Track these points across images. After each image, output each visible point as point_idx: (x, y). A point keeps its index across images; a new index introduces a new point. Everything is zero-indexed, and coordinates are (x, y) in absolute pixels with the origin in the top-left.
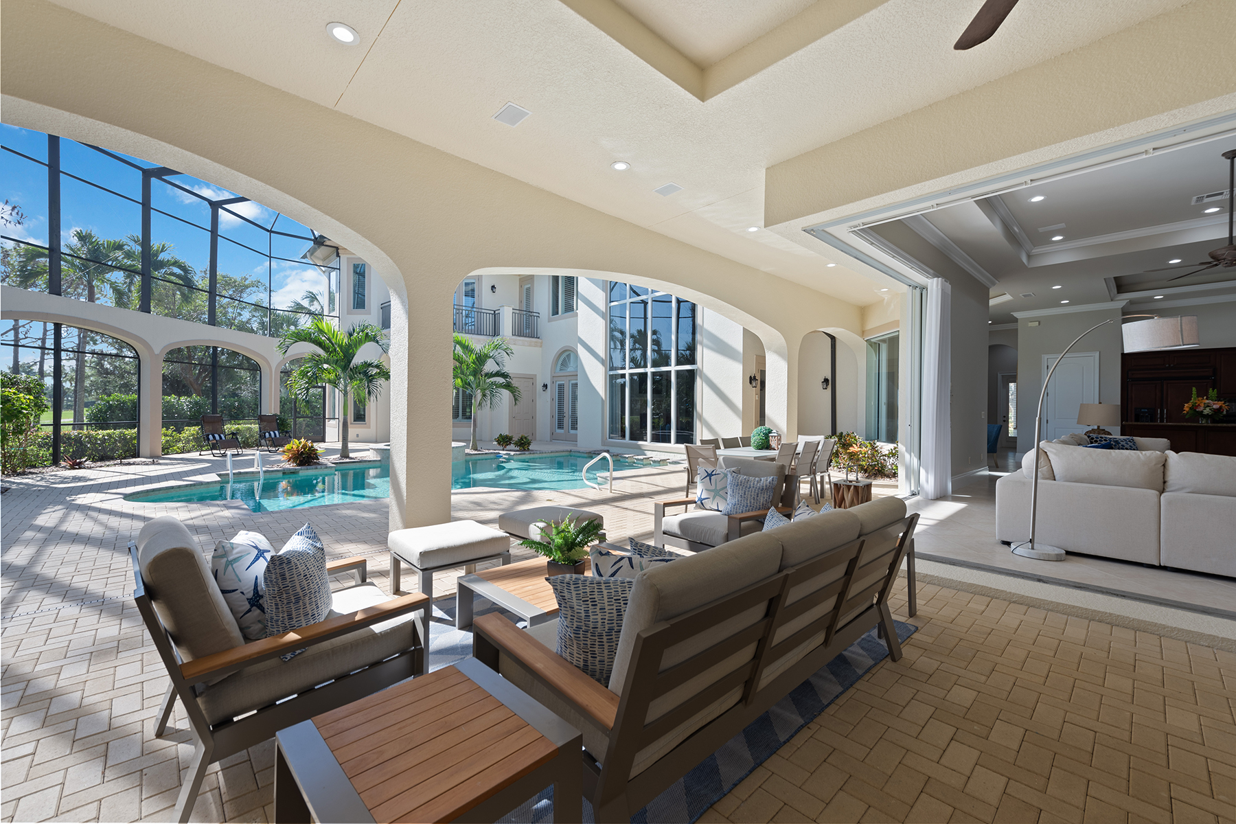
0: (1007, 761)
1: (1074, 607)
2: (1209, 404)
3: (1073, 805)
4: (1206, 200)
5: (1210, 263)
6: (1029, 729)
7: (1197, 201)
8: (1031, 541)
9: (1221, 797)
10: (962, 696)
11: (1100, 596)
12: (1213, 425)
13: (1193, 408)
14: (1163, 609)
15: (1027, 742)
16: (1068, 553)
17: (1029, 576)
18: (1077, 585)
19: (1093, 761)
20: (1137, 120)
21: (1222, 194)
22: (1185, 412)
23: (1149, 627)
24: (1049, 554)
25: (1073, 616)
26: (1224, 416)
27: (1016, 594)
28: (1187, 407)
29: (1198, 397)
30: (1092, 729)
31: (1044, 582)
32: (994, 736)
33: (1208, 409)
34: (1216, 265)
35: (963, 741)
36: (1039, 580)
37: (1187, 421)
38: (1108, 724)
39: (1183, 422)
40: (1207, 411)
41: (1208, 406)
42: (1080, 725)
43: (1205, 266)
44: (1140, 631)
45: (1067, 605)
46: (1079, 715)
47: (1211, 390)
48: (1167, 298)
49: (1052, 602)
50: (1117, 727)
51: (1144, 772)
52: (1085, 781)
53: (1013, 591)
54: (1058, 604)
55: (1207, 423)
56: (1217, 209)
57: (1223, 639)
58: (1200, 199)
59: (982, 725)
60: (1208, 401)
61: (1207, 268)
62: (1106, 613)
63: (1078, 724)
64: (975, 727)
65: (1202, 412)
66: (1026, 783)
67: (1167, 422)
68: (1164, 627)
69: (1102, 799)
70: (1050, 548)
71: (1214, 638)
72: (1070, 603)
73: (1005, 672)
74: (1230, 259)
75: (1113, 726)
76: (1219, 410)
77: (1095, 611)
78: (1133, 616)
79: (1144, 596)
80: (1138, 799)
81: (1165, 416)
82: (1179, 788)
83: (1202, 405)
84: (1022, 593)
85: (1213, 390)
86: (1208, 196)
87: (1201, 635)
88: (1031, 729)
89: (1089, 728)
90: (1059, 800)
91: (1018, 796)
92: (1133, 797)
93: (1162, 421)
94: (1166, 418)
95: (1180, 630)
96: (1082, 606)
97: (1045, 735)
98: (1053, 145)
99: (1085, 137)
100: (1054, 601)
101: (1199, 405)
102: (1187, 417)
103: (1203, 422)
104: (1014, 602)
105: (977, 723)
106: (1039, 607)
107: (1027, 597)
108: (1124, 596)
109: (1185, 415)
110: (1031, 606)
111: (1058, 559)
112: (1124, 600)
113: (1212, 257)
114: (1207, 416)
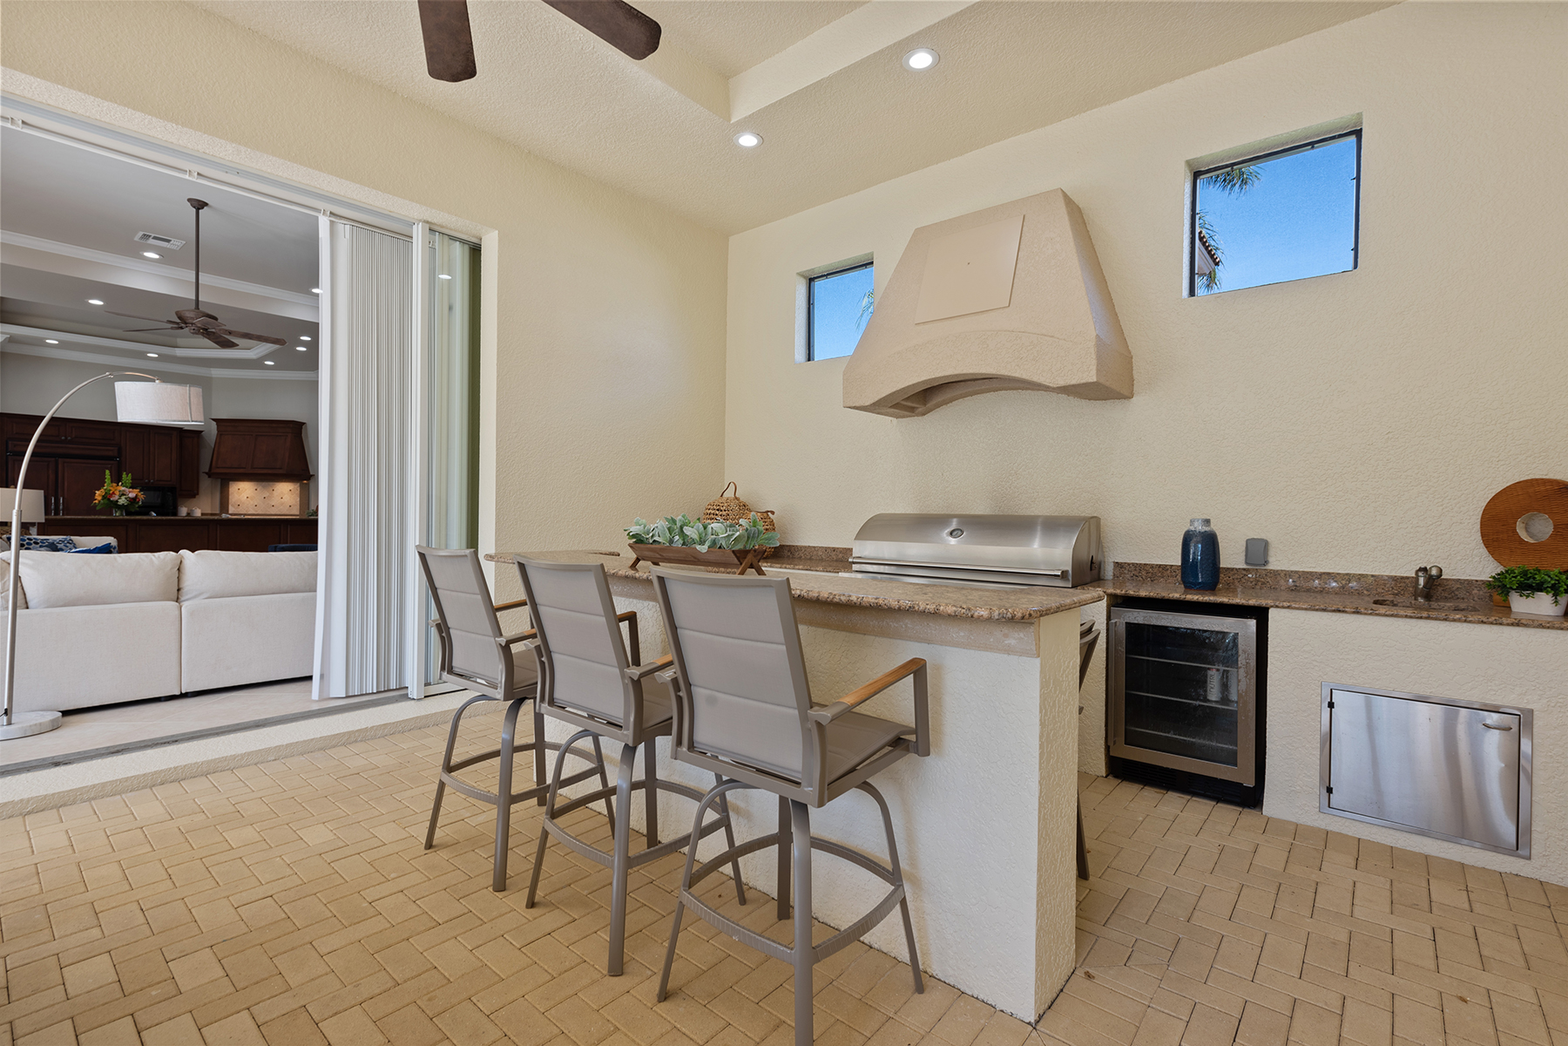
0: (227, 995)
1: (127, 779)
2: (124, 492)
3: (322, 976)
4: (151, 241)
5: (178, 323)
6: (213, 943)
7: (141, 238)
8: (6, 712)
9: (393, 875)
10: (92, 974)
11: (150, 752)
12: (128, 517)
13: (106, 497)
14: (223, 738)
15: (225, 957)
16: (66, 713)
17: (34, 764)
18: (113, 750)
19: (297, 924)
20: (205, 133)
21: (169, 241)
22: (97, 501)
23: (219, 765)
24: (40, 724)
25: (127, 792)
26: (139, 507)
27: (32, 798)
28: (98, 494)
29: (112, 482)
30: (266, 895)
31: (66, 764)
32: (185, 984)
33: (123, 498)
34: (182, 328)
35: (157, 1022)
36: (57, 764)
37: (100, 513)
38: (274, 881)
39: (95, 515)
40: (122, 501)
41: (123, 495)
42: (253, 900)
43: (170, 325)
44: (209, 774)
45: (117, 780)
46: (241, 892)
47: (124, 475)
48: (63, 345)
49: (94, 786)
50: (282, 878)
51: (337, 900)
52: (309, 946)
53: (26, 796)
54: (104, 785)
55: (122, 515)
56: (157, 257)
57: (288, 746)
58: (146, 237)
59: (158, 983)
60: (123, 488)
61: (172, 328)
62: (171, 769)
63: (250, 901)
64: (154, 993)
65: (117, 501)
66: (268, 996)
67: (63, 515)
68: (234, 757)
69: (335, 948)
70: (33, 715)
71: (278, 748)
72: (120, 777)
73: (114, 904)
74: (199, 325)
75: (279, 879)
76: (133, 501)
77: (156, 772)
78: (200, 760)
79: (196, 732)
80: (355, 924)
81: (61, 507)
82: (368, 891)
83: (117, 493)
84: (42, 792)
85: (127, 474)
86: (155, 238)
87: (268, 750)
88: (216, 942)
89: (263, 896)
90: (308, 982)
91: (275, 1016)
92: (350, 926)
93: (57, 513)
94: (63, 510)
95: (249, 754)
96: (138, 773)
97: (234, 935)
98: (92, 98)
99: (138, 114)
100: (97, 782)
101: (113, 493)
102: (98, 508)
103: (117, 514)
104: (29, 813)
105: (149, 986)
106: (74, 803)
107: (53, 794)
108: (176, 741)
109: (95, 505)
110: (61, 806)
111: (54, 727)
112: (180, 745)
113: (180, 318)
114: (121, 507)
